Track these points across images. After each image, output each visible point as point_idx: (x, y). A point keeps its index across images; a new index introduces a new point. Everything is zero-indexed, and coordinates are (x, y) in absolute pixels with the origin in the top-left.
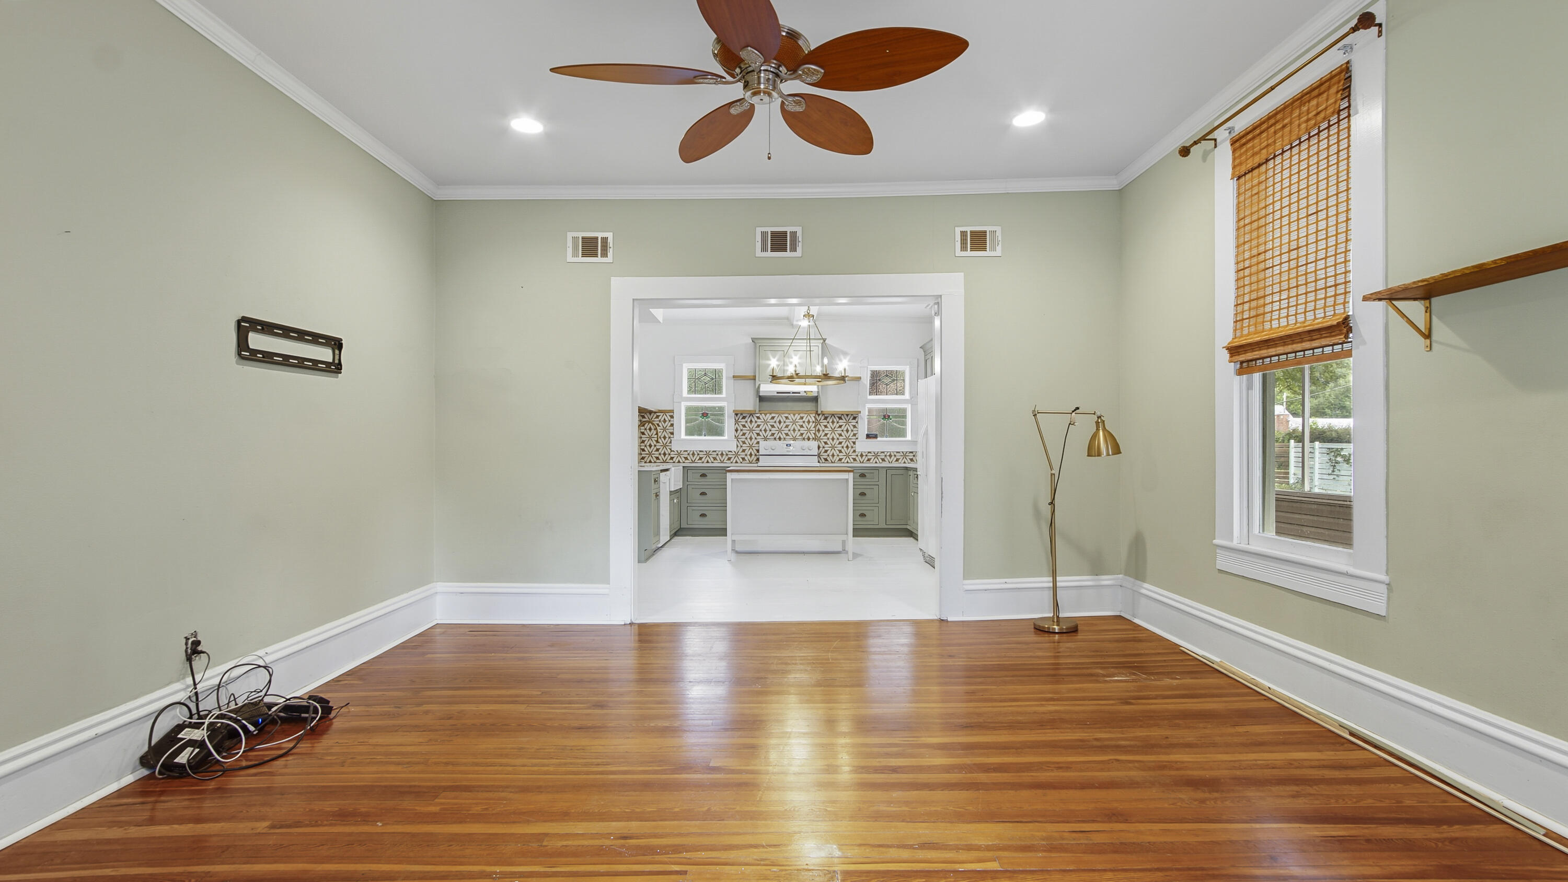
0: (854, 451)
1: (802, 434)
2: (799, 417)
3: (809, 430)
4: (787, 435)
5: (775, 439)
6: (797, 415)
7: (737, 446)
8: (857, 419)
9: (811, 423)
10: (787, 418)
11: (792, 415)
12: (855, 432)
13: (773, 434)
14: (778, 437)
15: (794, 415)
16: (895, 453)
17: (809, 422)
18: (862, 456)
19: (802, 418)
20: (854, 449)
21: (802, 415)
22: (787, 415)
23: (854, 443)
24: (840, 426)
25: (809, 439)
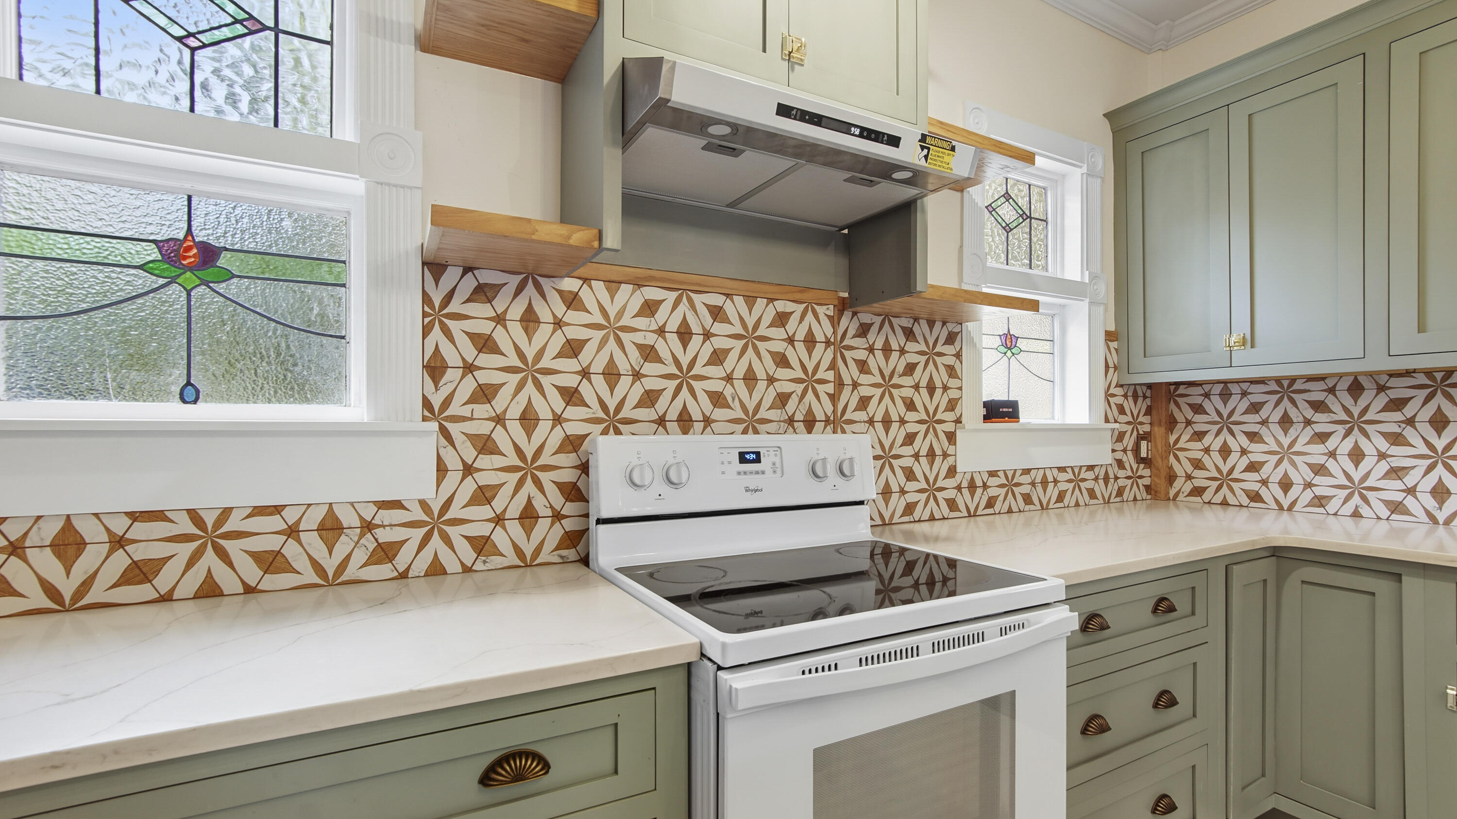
0: (952, 471)
1: (783, 399)
2: (769, 315)
3: (809, 381)
4: (717, 399)
5: (661, 421)
6: (761, 303)
7: (442, 470)
8: (957, 344)
9: (819, 348)
10: (717, 313)
11: (739, 300)
12: (953, 394)
13: (650, 398)
14: (673, 415)
15: (750, 301)
16: (1055, 471)
17: (810, 341)
18: (972, 487)
19: (781, 319)
20: (950, 460)
21: (782, 306)
22: (716, 300)
23: (951, 437)
24: (910, 369)
25: (810, 424)
